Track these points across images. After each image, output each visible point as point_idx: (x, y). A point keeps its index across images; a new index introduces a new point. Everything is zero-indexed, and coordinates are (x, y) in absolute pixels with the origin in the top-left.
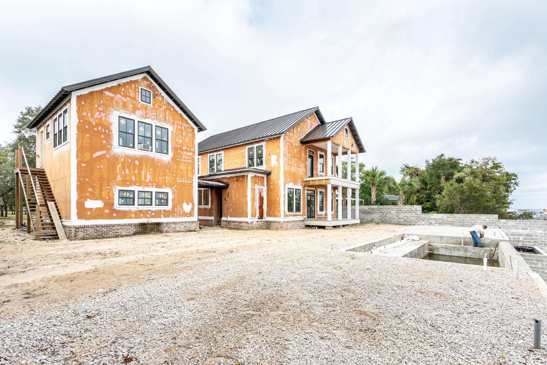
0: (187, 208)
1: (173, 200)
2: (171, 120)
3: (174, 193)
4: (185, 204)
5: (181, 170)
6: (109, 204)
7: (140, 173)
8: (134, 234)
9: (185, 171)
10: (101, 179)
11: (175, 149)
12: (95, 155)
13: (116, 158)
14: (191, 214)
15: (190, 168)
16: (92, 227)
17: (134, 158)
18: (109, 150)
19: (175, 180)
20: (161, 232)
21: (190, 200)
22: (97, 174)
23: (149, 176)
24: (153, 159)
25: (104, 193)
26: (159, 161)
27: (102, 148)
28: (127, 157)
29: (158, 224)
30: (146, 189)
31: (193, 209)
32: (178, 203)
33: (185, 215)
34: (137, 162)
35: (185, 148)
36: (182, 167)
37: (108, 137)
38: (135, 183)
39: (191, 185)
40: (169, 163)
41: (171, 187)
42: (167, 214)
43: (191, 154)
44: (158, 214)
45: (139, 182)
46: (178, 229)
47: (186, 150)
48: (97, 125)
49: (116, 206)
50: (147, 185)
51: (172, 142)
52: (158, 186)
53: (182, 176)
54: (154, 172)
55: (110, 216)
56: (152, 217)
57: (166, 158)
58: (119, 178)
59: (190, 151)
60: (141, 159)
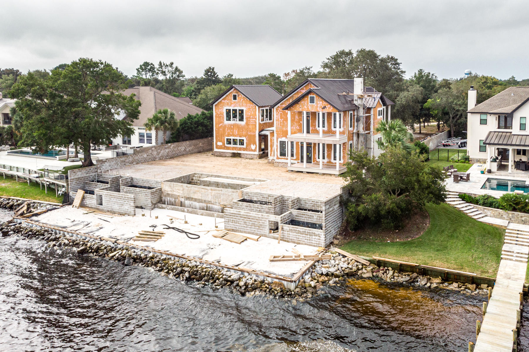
0: (253, 147)
1: (247, 143)
2: (245, 105)
3: (247, 140)
4: (252, 145)
5: (250, 128)
6: (224, 144)
7: (233, 131)
8: (231, 157)
9: (252, 129)
10: (221, 135)
11: (247, 118)
12: (220, 125)
13: (225, 126)
14: (255, 150)
15: (254, 127)
16: (219, 152)
17: (231, 125)
18: (223, 123)
19: (247, 133)
20: (241, 157)
21: (255, 143)
22: (220, 133)
23: (236, 132)
24: (238, 125)
25: (222, 140)
26: (240, 125)
27: (221, 123)
28: (229, 125)
29: (240, 154)
30: (236, 138)
31: (256, 148)
32: (248, 145)
33: (252, 150)
34: (232, 127)
35: (251, 117)
36: (251, 127)
37: (223, 117)
38: (231, 136)
39: (255, 136)
40: (244, 126)
41: (245, 137)
42: (244, 149)
43: (254, 119)
44: (240, 149)
45: (233, 135)
46: (248, 157)
47: (252, 118)
48: (220, 114)
49: (226, 145)
50: (236, 136)
51: (246, 115)
52: (240, 137)
53: (250, 131)
54: (238, 130)
55: (224, 149)
56: (238, 150)
57: (243, 123)
58: (226, 134)
59: (254, 118)
60: (234, 125)
